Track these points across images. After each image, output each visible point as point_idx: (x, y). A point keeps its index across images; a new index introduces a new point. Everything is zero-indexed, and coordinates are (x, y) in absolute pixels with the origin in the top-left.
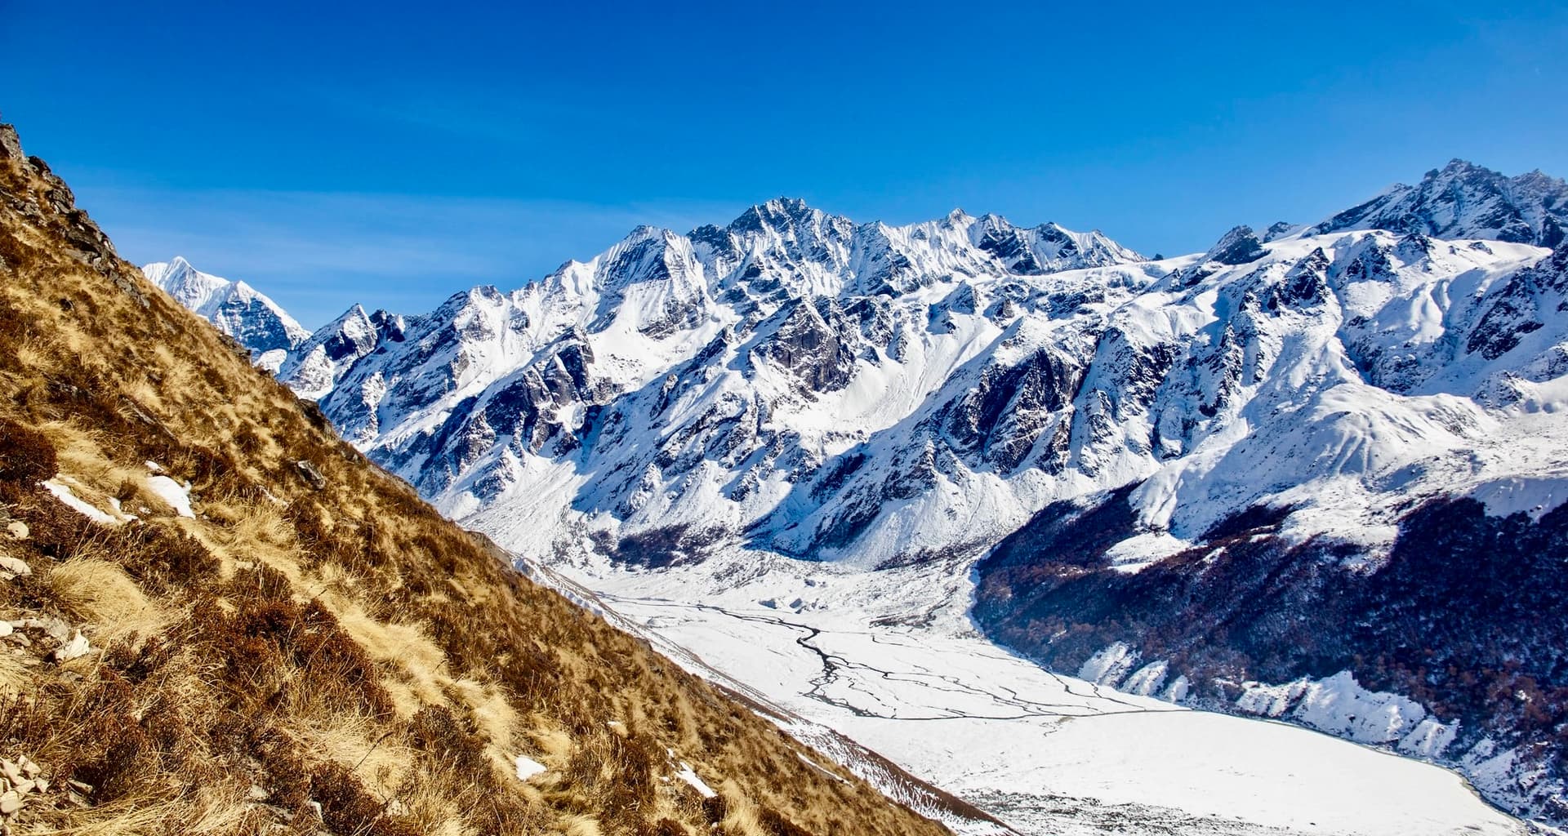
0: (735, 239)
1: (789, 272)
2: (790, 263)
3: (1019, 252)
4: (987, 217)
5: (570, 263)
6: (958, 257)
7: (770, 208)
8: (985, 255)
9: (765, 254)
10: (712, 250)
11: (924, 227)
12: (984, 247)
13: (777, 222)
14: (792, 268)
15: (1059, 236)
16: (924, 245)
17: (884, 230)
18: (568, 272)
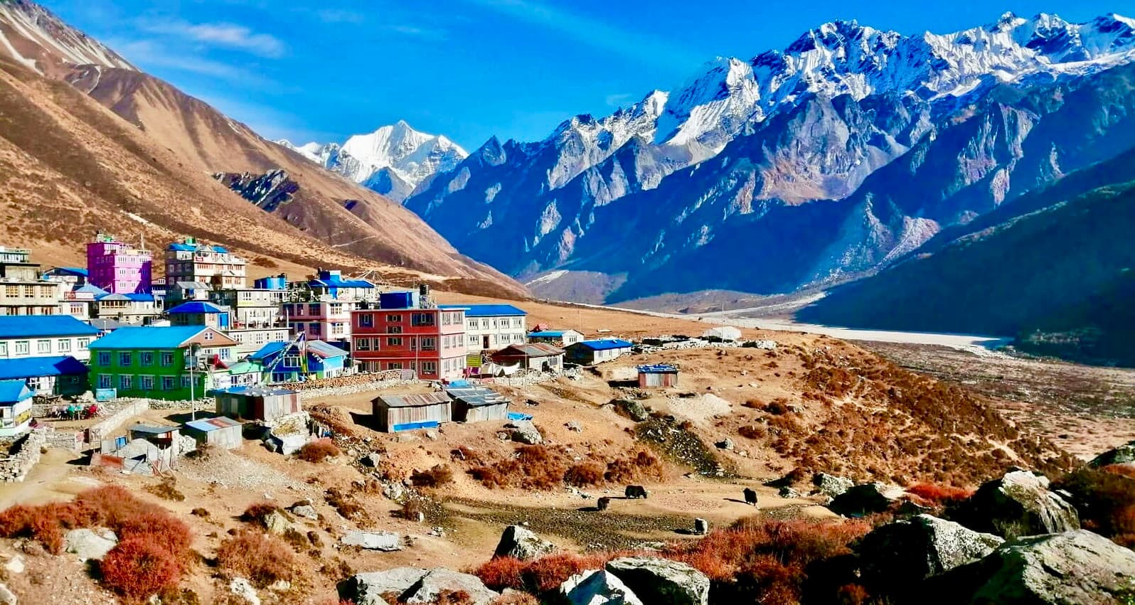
0: (790, 60)
1: (835, 84)
2: (836, 75)
3: (1069, 45)
4: (1039, 17)
5: (652, 93)
6: (1001, 57)
7: (824, 29)
8: (1031, 52)
9: (813, 71)
10: (770, 71)
11: (970, 33)
12: (1030, 45)
13: (829, 42)
14: (837, 81)
15: (1118, 25)
16: (968, 49)
17: (930, 38)
18: (651, 100)
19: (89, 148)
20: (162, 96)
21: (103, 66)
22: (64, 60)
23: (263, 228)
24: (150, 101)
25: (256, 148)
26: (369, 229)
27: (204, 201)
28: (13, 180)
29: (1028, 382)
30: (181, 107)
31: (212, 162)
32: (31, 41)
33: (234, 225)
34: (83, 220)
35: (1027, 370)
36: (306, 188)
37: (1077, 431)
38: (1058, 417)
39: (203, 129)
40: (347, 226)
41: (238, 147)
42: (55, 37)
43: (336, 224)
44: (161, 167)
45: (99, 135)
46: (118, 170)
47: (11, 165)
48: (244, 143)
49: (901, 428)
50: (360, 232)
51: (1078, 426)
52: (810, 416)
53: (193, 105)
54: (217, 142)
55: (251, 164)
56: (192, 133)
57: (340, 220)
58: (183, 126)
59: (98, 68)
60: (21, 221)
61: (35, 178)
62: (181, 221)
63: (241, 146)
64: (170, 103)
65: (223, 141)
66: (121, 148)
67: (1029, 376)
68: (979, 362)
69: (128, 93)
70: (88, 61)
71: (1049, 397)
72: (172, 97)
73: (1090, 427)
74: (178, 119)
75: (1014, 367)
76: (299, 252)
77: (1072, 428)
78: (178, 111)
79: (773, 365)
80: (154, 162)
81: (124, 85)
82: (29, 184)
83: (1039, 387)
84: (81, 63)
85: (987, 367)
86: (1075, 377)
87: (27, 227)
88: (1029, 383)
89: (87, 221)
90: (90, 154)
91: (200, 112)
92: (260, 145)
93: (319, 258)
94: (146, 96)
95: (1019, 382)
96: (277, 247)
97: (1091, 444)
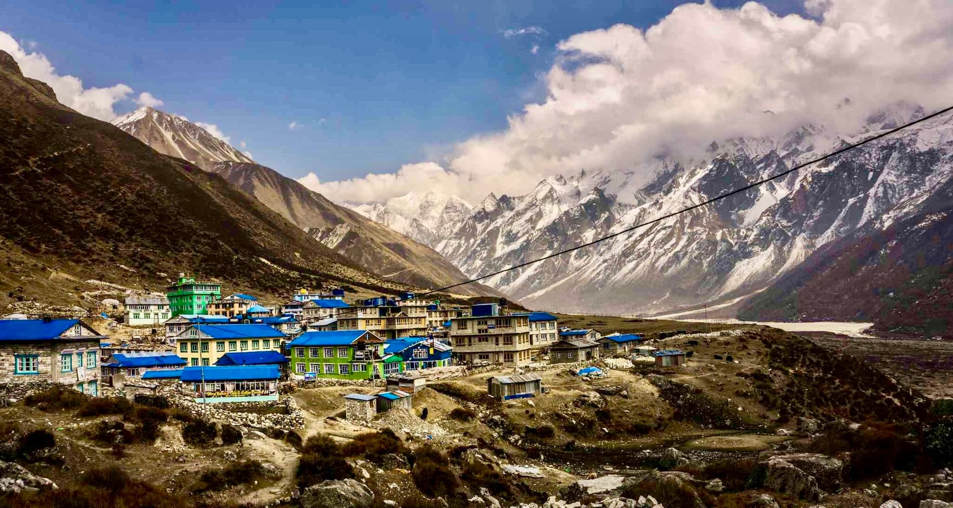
19: (232, 216)
20: (269, 179)
21: (233, 161)
22: (211, 160)
23: (340, 265)
24: (262, 182)
25: (329, 210)
26: (407, 264)
27: (302, 248)
28: (194, 238)
29: (887, 353)
30: (281, 185)
31: (300, 221)
32: (193, 150)
33: (322, 264)
34: (234, 263)
35: (886, 345)
36: (363, 236)
37: (924, 386)
38: (910, 377)
39: (294, 199)
40: (391, 263)
41: (317, 210)
42: (206, 146)
43: (384, 261)
44: (274, 226)
45: (237, 206)
46: (249, 229)
47: (192, 229)
48: (320, 207)
49: (833, 386)
50: (402, 266)
51: (925, 382)
52: (779, 381)
53: (288, 183)
54: (303, 207)
55: (326, 221)
56: (288, 203)
57: (387, 258)
58: (282, 198)
59: (231, 164)
60: (200, 265)
61: (205, 236)
62: (289, 262)
63: (319, 209)
64: (274, 184)
65: (307, 206)
66: (250, 214)
67: (887, 349)
68: (854, 342)
69: (247, 178)
70: (225, 159)
71: (903, 364)
72: (275, 179)
73: (932, 382)
74: (279, 194)
75: (877, 344)
76: (365, 281)
77: (920, 384)
78: (279, 188)
79: (745, 347)
80: (269, 223)
81: (246, 173)
82: (203, 240)
83: (896, 357)
84: (221, 161)
85: (859, 345)
86: (916, 348)
87: (204, 269)
88: (889, 354)
89: (237, 264)
90: (233, 219)
91: (293, 188)
92: (331, 208)
93: (379, 284)
94: (259, 179)
95: (882, 354)
96: (351, 278)
97: (934, 393)
